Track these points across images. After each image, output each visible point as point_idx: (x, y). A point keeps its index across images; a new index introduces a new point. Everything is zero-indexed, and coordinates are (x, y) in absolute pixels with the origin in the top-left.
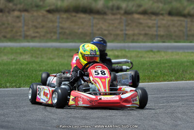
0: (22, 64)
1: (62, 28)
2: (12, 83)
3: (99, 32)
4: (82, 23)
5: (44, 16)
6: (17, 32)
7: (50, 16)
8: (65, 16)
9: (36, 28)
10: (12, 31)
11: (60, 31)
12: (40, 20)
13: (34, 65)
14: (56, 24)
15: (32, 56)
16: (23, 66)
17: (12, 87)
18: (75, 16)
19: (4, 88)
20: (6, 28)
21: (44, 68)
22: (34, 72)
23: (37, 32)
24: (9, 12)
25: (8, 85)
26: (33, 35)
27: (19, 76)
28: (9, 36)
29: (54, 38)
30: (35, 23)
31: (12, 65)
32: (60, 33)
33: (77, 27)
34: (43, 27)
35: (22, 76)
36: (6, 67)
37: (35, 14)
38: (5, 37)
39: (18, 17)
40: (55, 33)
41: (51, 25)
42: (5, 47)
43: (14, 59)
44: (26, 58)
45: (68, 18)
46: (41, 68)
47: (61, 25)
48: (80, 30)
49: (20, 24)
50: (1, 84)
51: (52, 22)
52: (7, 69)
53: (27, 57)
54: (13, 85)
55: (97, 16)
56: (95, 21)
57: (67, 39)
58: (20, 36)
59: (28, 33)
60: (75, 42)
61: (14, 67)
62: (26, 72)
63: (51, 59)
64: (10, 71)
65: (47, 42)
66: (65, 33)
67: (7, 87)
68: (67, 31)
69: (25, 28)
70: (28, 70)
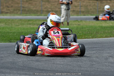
1: (23, 7)
3: (46, 10)
4: (36, 4)
9: (8, 7)
11: (22, 9)
12: (10, 3)
14: (20, 5)
21: (13, 31)
22: (7, 34)
23: (9, 10)
26: (6, 11)
29: (19, 13)
30: (7, 5)
32: (22, 10)
33: (32, 7)
34: (12, 7)
40: (19, 10)
41: (17, 5)
46: (11, 31)
47: (23, 5)
48: (34, 9)
53: (3, 24)
57: (27, 13)
60: (31, 16)
62: (2, 33)
63: (17, 25)
65: (14, 16)
66: (25, 10)
68: (27, 9)
70: (4, 33)
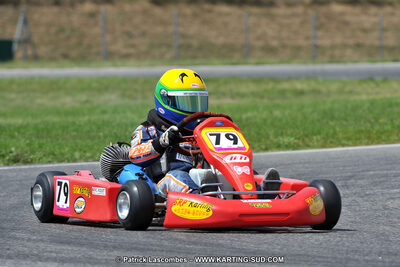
0: (104, 112)
2: (85, 152)
5: (145, 12)
6: (90, 46)
7: (158, 11)
8: (188, 10)
10: (80, 44)
13: (129, 114)
15: (123, 95)
16: (106, 117)
17: (86, 160)
18: (210, 11)
19: (69, 162)
20: (69, 38)
24: (72, 5)
25: (77, 155)
27: (99, 138)
28: (73, 53)
31: (84, 115)
35: (105, 137)
36: (70, 119)
37: (128, 7)
38: (65, 56)
39: (92, 15)
42: (67, 79)
43: (87, 101)
44: (112, 99)
45: (195, 16)
49: (97, 30)
50: (62, 154)
51: (163, 23)
52: (74, 123)
54: (88, 154)
55: (256, 10)
56: (252, 20)
58: (98, 54)
59: (113, 48)
61: (86, 118)
64: (80, 126)
67: (75, 161)
69: (108, 38)
